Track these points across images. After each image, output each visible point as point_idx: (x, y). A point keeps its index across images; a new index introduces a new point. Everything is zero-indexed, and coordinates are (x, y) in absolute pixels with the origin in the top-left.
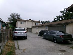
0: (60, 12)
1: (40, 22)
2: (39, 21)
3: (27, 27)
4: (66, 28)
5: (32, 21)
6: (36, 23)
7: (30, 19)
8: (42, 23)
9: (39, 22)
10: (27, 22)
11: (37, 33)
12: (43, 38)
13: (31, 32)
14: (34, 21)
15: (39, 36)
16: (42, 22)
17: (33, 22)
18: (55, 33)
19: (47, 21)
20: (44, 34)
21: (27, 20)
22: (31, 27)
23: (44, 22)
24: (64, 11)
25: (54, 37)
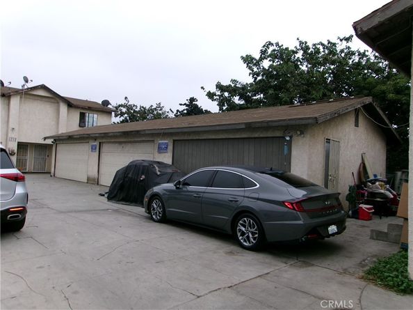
0: (242, 58)
1: (109, 112)
2: (106, 103)
3: (11, 135)
4: (294, 153)
5: (54, 98)
6: (82, 116)
7: (44, 87)
8: (118, 119)
9: (104, 108)
10: (15, 101)
11: (94, 181)
12: (152, 219)
13: (44, 171)
14: (70, 104)
15: (110, 199)
16: (122, 114)
17: (63, 108)
18: (243, 183)
19: (151, 110)
20: (156, 189)
21: (17, 92)
22: (49, 142)
23: (135, 115)
24: (261, 59)
25: (245, 212)
